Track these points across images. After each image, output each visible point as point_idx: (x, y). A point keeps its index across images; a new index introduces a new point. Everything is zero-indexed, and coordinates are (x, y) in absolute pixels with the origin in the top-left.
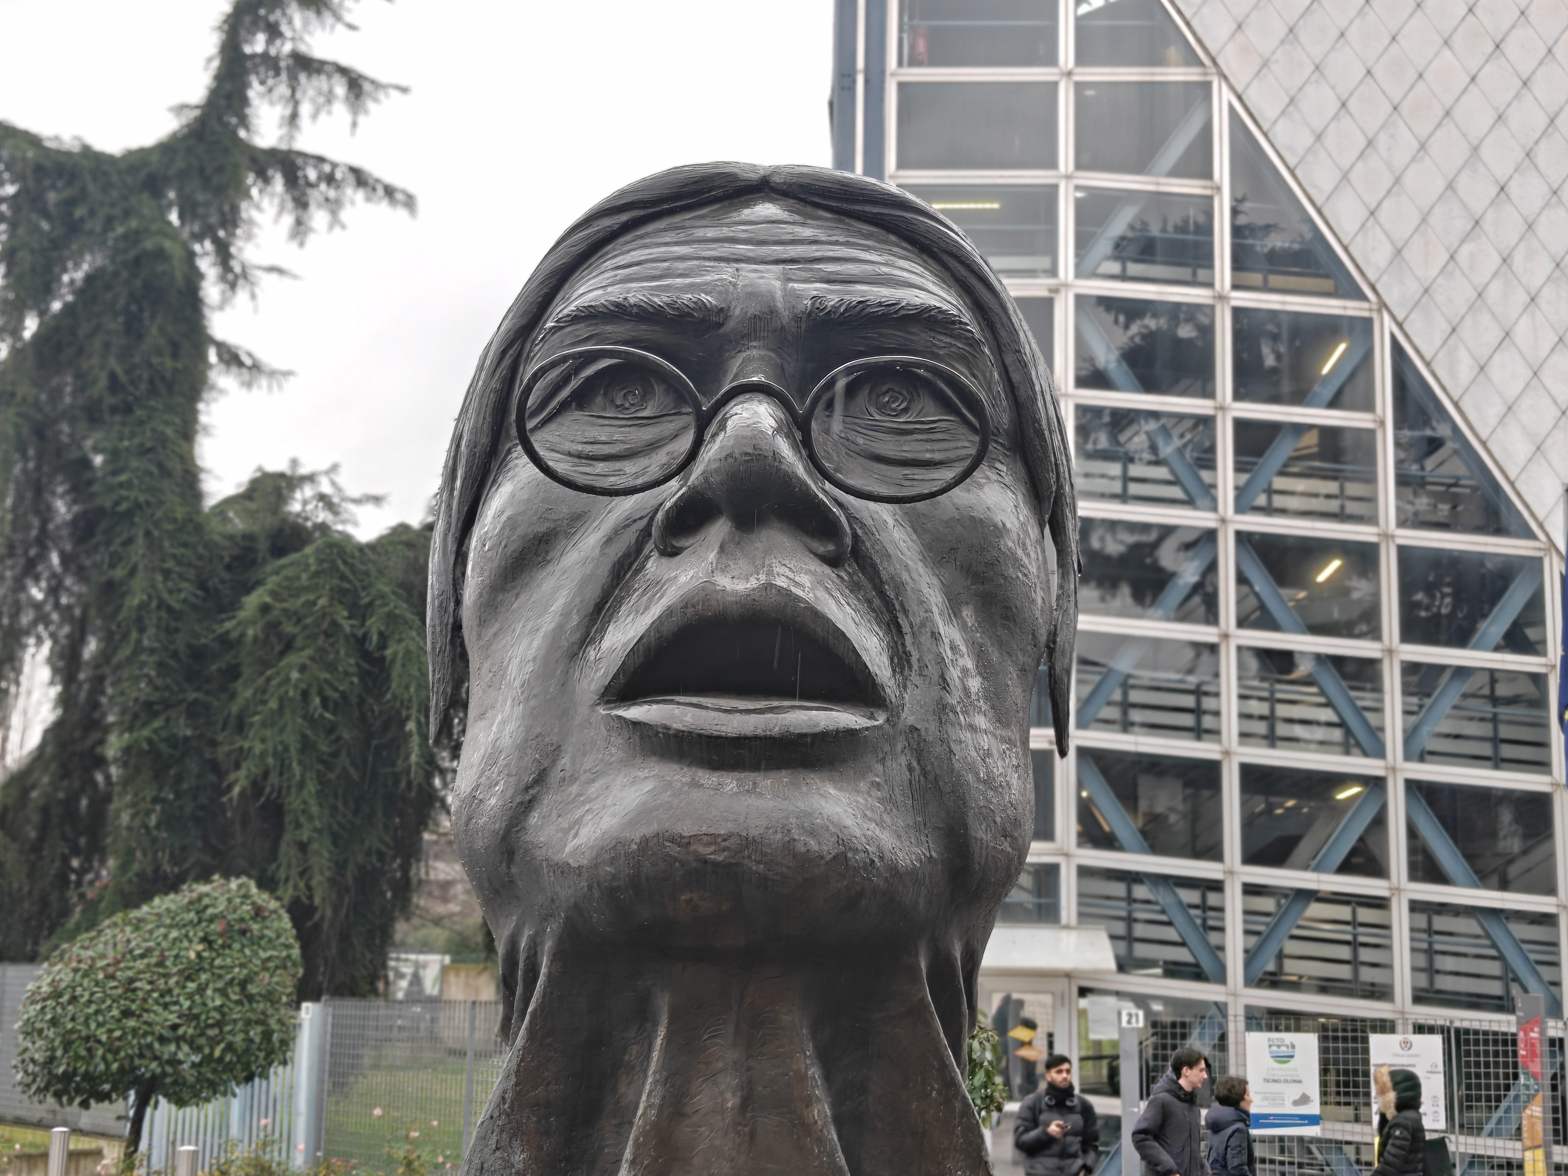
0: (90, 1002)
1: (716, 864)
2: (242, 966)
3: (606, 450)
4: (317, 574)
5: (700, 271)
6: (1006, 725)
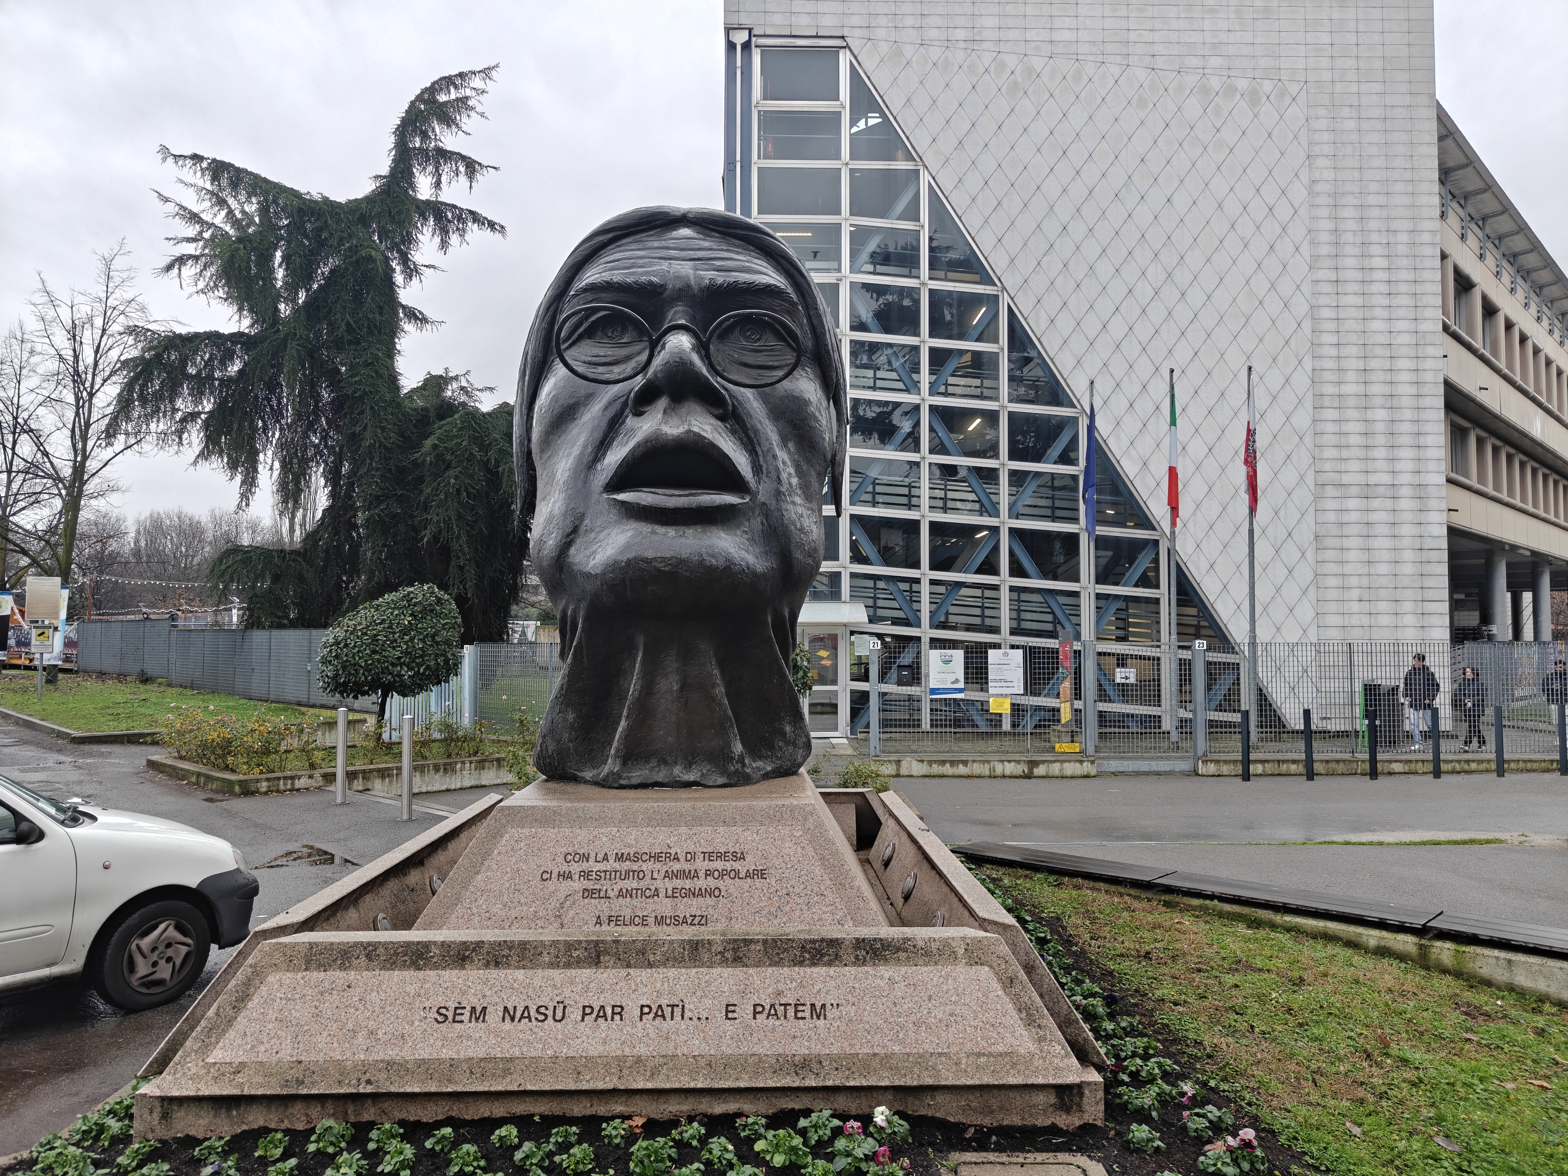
0: (355, 646)
1: (665, 572)
2: (432, 627)
3: (603, 360)
4: (461, 429)
5: (651, 265)
6: (811, 502)
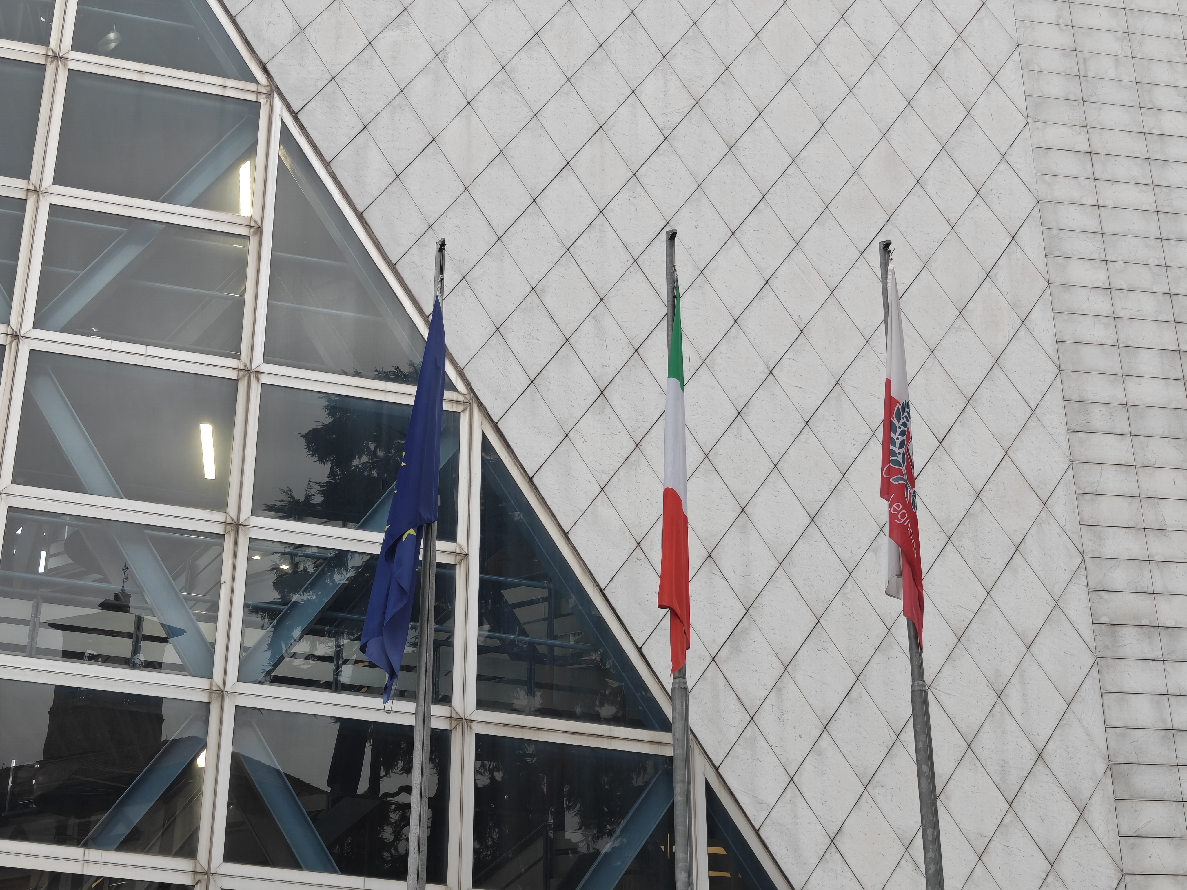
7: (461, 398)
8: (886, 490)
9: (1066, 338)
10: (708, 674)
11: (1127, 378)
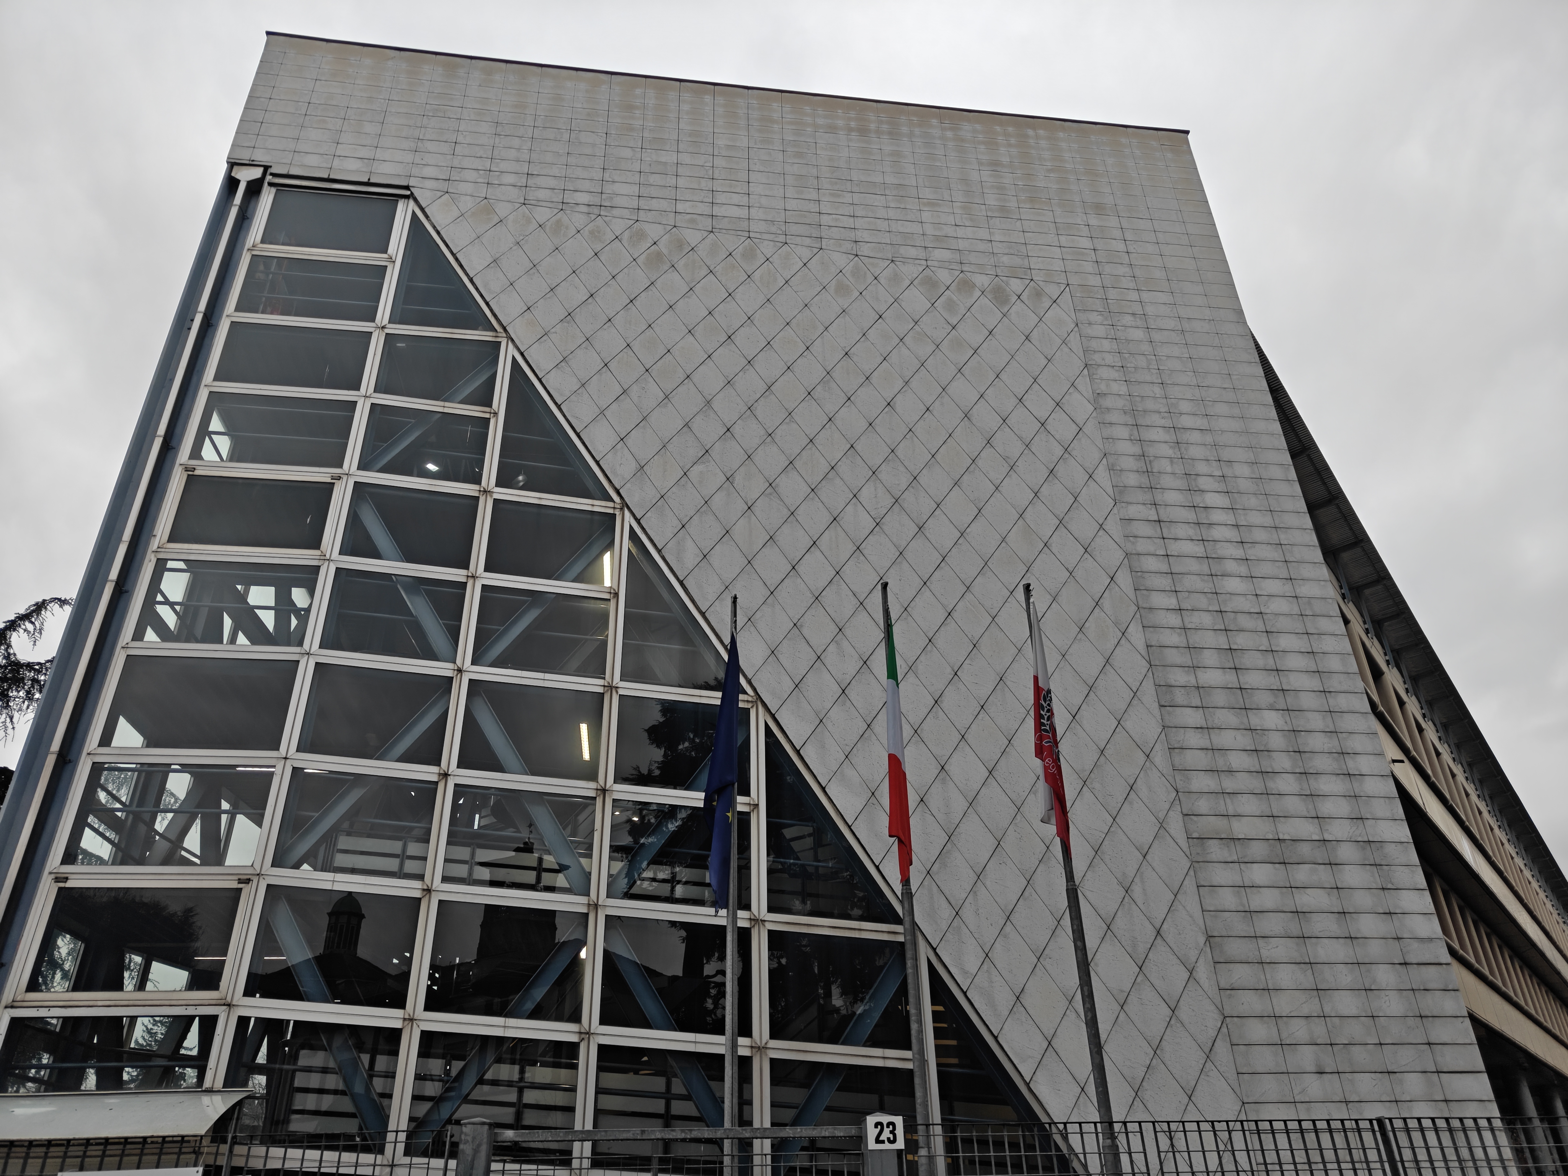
7: (750, 699)
8: (1039, 752)
9: (1153, 644)
10: (925, 883)
11: (1197, 669)
